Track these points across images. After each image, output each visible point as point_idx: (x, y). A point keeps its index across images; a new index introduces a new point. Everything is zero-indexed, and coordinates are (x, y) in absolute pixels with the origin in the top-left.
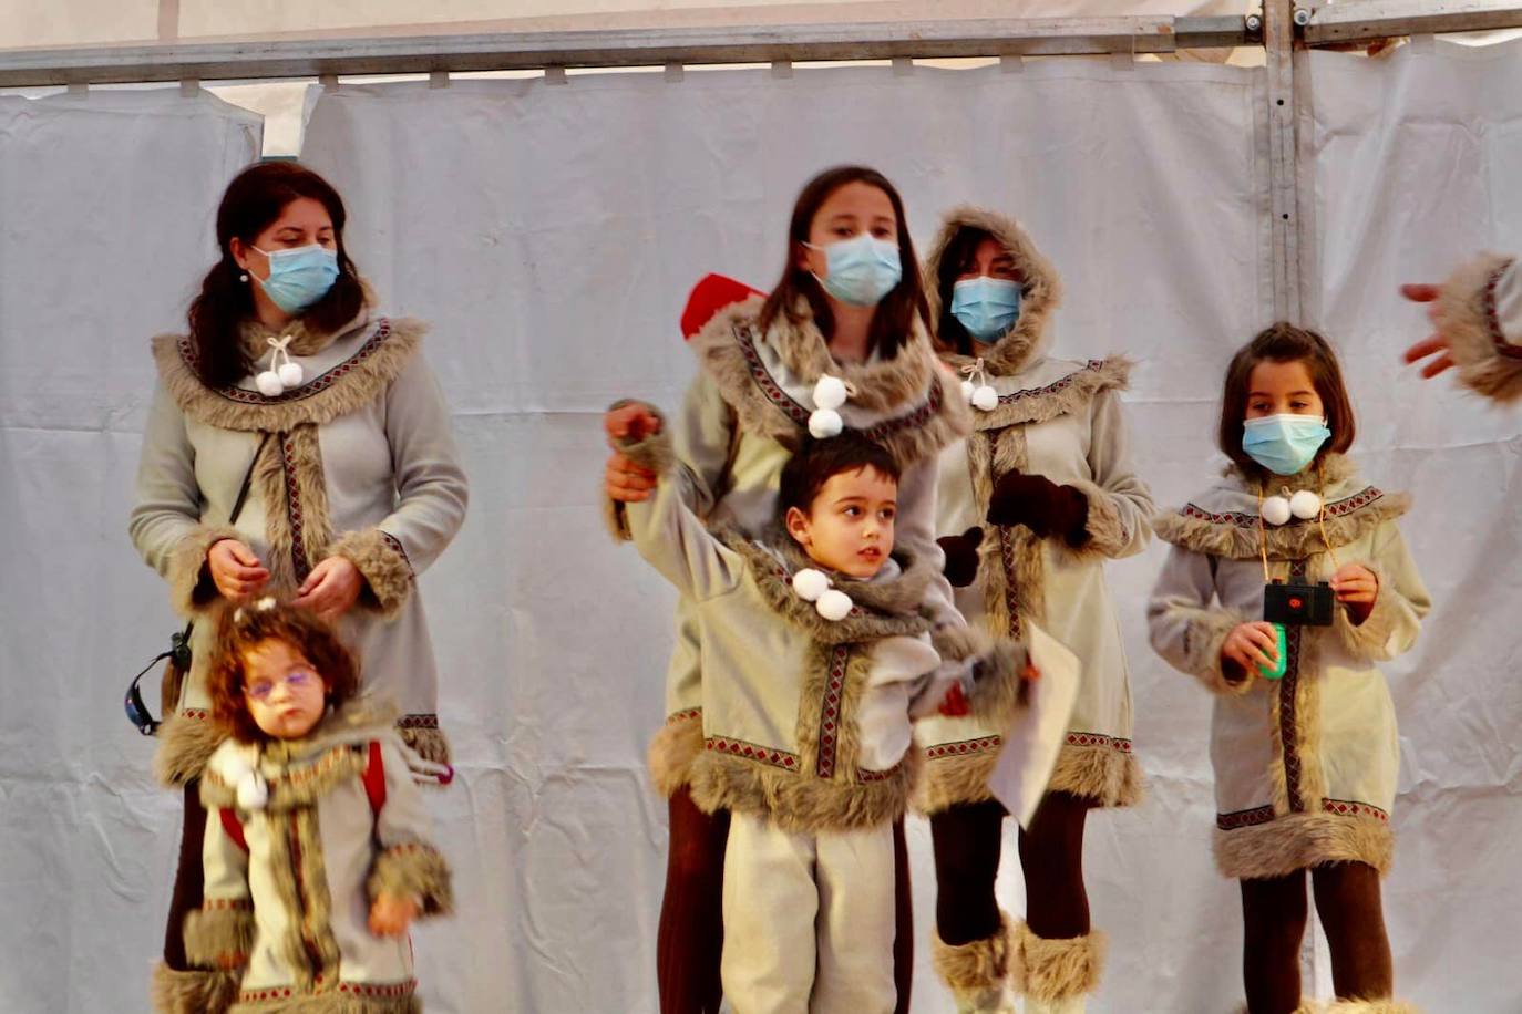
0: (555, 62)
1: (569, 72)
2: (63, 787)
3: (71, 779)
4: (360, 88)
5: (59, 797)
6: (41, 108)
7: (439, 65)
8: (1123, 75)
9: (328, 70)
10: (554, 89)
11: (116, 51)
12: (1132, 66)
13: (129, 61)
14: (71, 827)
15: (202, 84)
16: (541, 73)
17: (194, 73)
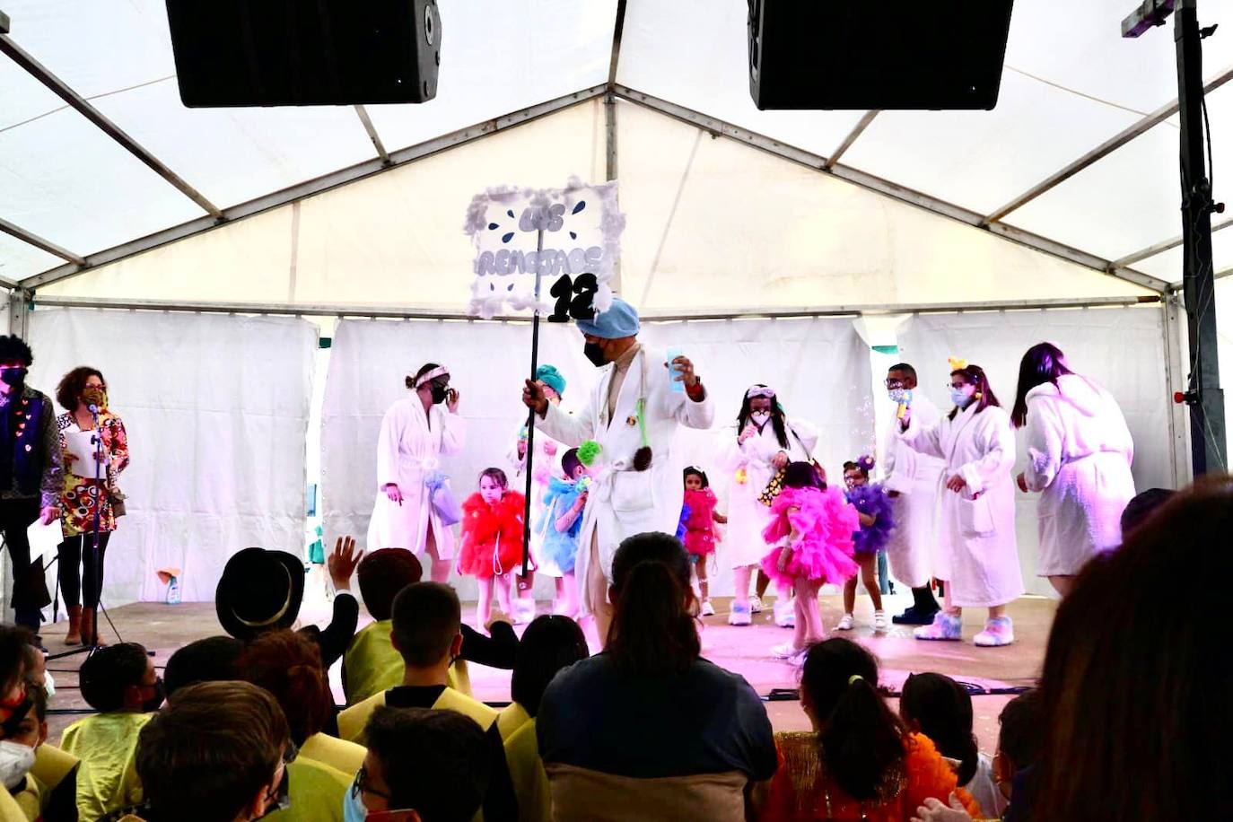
0: (407, 316)
1: (411, 319)
2: (261, 518)
3: (263, 516)
4: (351, 320)
5: (258, 521)
6: (254, 320)
7: (373, 315)
8: (564, 329)
9: (341, 315)
10: (407, 324)
11: (276, 305)
12: (567, 326)
13: (281, 308)
14: (263, 529)
15: (302, 316)
16: (402, 319)
17: (299, 313)
